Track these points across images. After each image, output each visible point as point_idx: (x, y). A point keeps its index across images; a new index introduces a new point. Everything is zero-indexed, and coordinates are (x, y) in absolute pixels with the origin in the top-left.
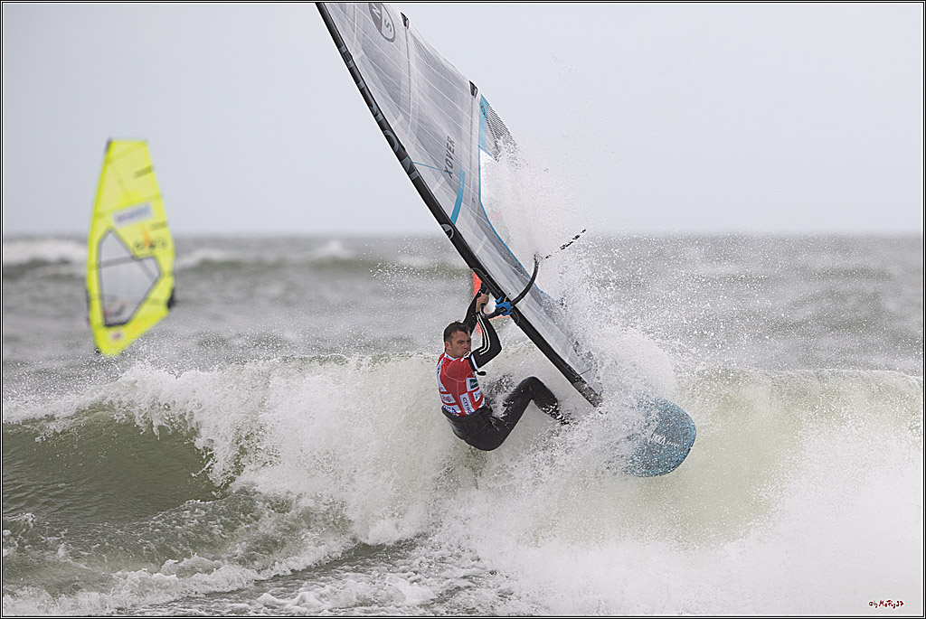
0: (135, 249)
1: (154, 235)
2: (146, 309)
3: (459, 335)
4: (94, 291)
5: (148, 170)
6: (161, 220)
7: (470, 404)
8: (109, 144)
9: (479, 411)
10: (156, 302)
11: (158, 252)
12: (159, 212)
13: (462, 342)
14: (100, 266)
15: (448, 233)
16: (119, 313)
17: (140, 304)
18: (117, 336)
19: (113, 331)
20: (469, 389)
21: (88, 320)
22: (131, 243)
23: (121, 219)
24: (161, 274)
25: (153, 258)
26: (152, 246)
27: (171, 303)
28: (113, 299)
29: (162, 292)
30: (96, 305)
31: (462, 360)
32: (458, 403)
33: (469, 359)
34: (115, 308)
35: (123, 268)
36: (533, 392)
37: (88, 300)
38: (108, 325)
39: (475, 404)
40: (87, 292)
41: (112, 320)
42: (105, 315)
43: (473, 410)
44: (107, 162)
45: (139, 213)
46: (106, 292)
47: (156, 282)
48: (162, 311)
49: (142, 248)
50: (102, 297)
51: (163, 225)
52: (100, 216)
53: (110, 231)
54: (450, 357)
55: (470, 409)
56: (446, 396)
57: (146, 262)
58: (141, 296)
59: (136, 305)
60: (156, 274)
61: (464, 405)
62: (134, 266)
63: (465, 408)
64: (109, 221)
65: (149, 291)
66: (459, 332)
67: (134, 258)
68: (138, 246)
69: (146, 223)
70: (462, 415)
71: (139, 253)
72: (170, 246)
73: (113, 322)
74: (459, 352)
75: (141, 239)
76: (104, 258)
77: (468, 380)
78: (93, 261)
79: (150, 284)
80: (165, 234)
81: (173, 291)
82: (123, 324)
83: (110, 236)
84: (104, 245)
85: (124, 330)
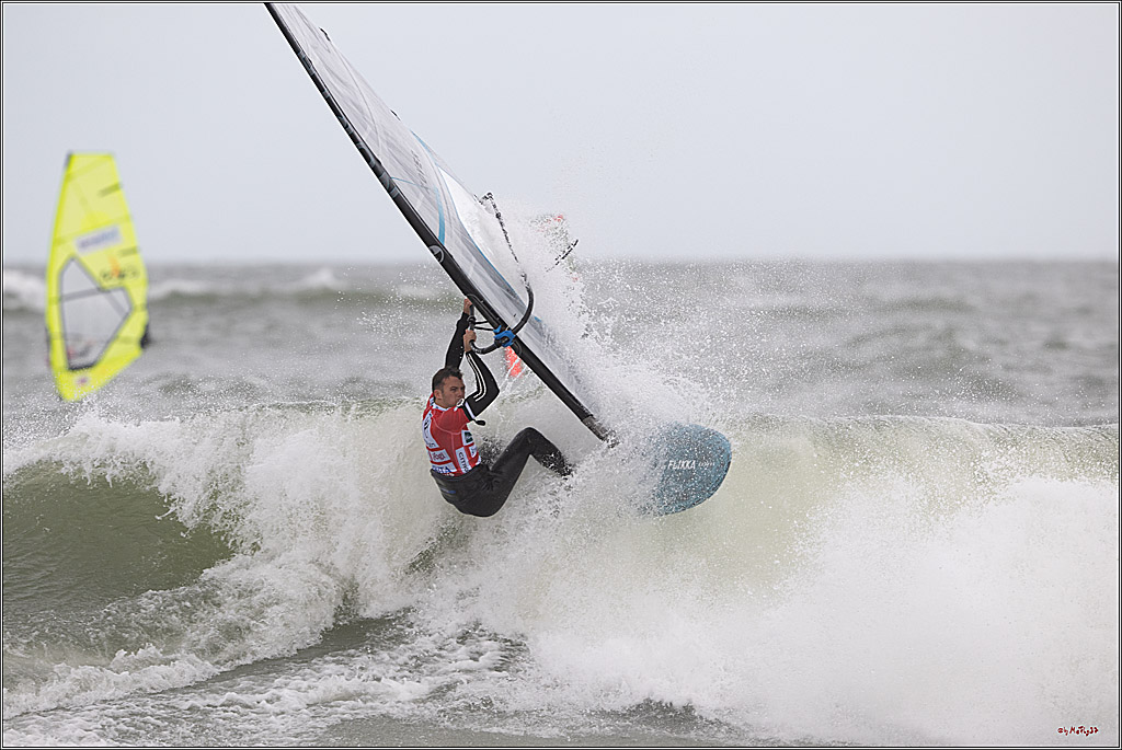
0: (102, 279)
1: (123, 263)
2: (116, 349)
3: (451, 381)
4: (56, 329)
5: (116, 188)
6: (132, 245)
7: (467, 461)
8: (69, 158)
9: (476, 469)
10: (127, 341)
11: (129, 282)
12: (129, 238)
13: (454, 389)
14: (62, 299)
15: (438, 256)
16: (84, 353)
17: (108, 342)
18: (83, 381)
19: (78, 375)
20: (465, 444)
21: (49, 363)
22: (96, 271)
23: (84, 245)
24: (132, 309)
25: (123, 289)
26: (122, 276)
27: (145, 341)
28: (78, 338)
29: (134, 329)
30: (58, 345)
31: (456, 409)
32: (454, 461)
33: (464, 407)
34: (79, 347)
35: (89, 301)
36: (532, 445)
37: (49, 341)
38: (73, 369)
39: (472, 461)
40: (47, 330)
41: (77, 362)
42: (69, 356)
43: (470, 468)
44: (68, 178)
45: (105, 238)
46: (69, 331)
47: (126, 317)
48: (134, 351)
49: (110, 278)
50: (64, 336)
51: (133, 251)
52: (59, 242)
53: (72, 259)
54: (440, 408)
55: (465, 467)
56: (437, 453)
57: (114, 294)
58: (110, 334)
59: (103, 345)
60: (127, 309)
61: (460, 461)
62: (101, 299)
63: (461, 465)
64: (71, 248)
65: (120, 327)
66: (452, 378)
67: (101, 290)
68: (105, 276)
69: (114, 249)
70: (458, 474)
71: (107, 284)
72: (143, 275)
73: (79, 364)
74: (452, 400)
75: (108, 268)
76: (66, 291)
77: (464, 431)
78: (54, 294)
79: (120, 319)
80: (136, 261)
81: (147, 327)
82: (89, 366)
83: (73, 264)
84: (65, 276)
85: (90, 374)
